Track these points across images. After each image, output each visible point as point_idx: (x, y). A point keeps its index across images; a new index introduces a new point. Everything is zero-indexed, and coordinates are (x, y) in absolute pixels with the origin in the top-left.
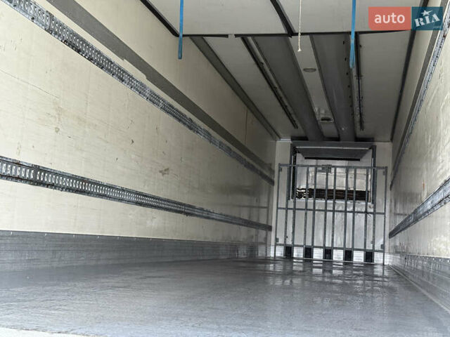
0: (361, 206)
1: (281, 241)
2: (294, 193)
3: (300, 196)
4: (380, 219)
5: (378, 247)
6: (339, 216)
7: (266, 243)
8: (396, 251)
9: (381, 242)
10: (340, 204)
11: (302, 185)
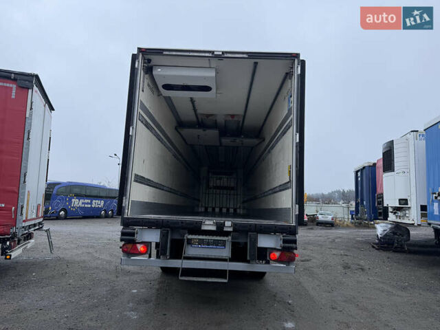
0: (232, 192)
1: (204, 205)
2: (208, 187)
3: (211, 188)
4: (239, 196)
5: (238, 206)
6: (225, 196)
7: (198, 206)
8: (244, 208)
9: (239, 205)
10: (225, 192)
11: (211, 185)
